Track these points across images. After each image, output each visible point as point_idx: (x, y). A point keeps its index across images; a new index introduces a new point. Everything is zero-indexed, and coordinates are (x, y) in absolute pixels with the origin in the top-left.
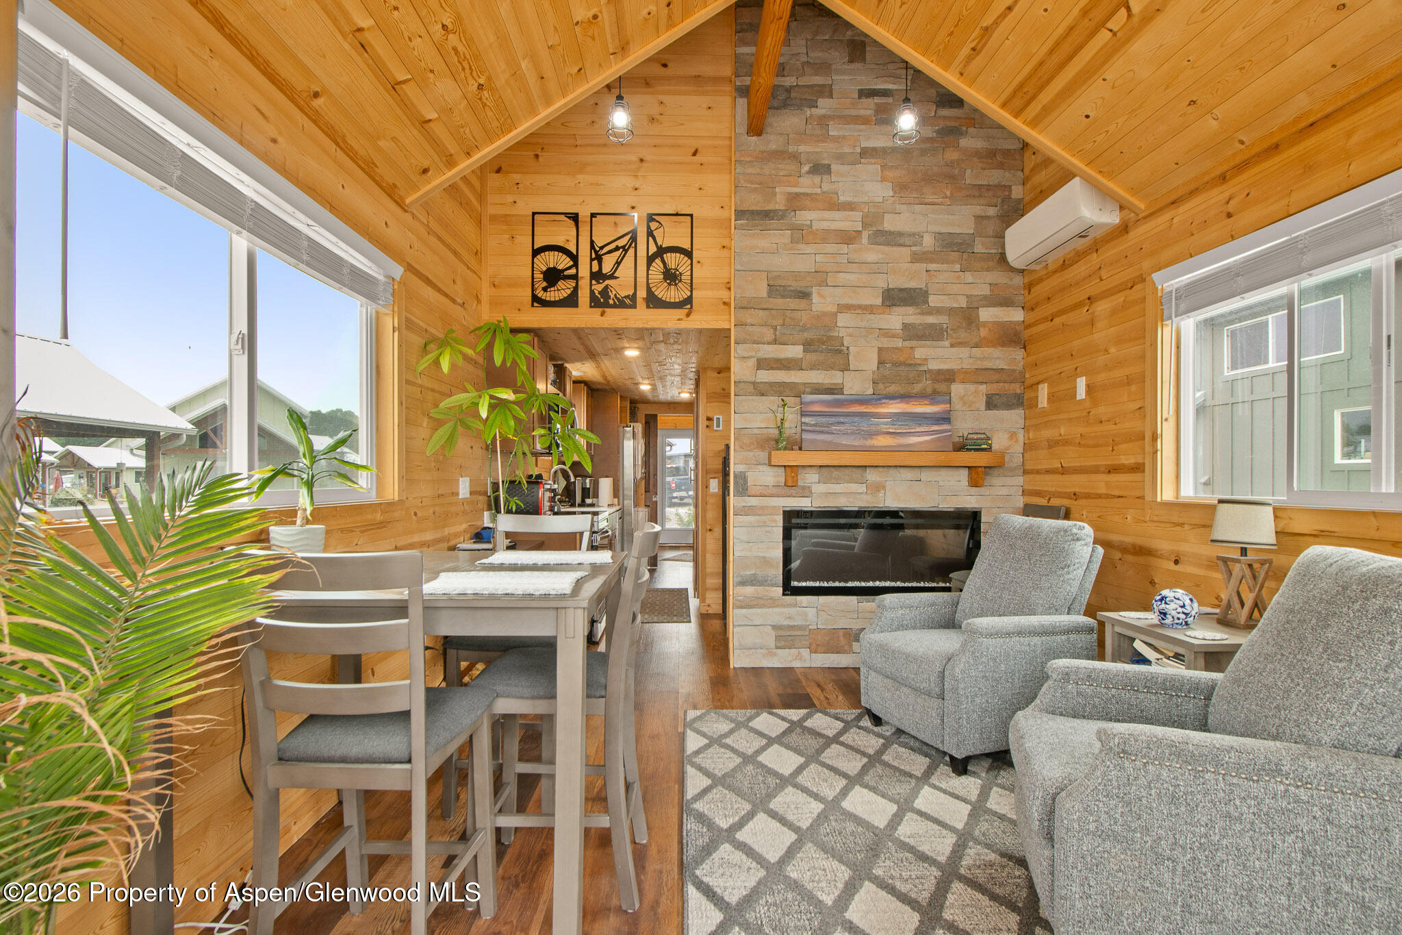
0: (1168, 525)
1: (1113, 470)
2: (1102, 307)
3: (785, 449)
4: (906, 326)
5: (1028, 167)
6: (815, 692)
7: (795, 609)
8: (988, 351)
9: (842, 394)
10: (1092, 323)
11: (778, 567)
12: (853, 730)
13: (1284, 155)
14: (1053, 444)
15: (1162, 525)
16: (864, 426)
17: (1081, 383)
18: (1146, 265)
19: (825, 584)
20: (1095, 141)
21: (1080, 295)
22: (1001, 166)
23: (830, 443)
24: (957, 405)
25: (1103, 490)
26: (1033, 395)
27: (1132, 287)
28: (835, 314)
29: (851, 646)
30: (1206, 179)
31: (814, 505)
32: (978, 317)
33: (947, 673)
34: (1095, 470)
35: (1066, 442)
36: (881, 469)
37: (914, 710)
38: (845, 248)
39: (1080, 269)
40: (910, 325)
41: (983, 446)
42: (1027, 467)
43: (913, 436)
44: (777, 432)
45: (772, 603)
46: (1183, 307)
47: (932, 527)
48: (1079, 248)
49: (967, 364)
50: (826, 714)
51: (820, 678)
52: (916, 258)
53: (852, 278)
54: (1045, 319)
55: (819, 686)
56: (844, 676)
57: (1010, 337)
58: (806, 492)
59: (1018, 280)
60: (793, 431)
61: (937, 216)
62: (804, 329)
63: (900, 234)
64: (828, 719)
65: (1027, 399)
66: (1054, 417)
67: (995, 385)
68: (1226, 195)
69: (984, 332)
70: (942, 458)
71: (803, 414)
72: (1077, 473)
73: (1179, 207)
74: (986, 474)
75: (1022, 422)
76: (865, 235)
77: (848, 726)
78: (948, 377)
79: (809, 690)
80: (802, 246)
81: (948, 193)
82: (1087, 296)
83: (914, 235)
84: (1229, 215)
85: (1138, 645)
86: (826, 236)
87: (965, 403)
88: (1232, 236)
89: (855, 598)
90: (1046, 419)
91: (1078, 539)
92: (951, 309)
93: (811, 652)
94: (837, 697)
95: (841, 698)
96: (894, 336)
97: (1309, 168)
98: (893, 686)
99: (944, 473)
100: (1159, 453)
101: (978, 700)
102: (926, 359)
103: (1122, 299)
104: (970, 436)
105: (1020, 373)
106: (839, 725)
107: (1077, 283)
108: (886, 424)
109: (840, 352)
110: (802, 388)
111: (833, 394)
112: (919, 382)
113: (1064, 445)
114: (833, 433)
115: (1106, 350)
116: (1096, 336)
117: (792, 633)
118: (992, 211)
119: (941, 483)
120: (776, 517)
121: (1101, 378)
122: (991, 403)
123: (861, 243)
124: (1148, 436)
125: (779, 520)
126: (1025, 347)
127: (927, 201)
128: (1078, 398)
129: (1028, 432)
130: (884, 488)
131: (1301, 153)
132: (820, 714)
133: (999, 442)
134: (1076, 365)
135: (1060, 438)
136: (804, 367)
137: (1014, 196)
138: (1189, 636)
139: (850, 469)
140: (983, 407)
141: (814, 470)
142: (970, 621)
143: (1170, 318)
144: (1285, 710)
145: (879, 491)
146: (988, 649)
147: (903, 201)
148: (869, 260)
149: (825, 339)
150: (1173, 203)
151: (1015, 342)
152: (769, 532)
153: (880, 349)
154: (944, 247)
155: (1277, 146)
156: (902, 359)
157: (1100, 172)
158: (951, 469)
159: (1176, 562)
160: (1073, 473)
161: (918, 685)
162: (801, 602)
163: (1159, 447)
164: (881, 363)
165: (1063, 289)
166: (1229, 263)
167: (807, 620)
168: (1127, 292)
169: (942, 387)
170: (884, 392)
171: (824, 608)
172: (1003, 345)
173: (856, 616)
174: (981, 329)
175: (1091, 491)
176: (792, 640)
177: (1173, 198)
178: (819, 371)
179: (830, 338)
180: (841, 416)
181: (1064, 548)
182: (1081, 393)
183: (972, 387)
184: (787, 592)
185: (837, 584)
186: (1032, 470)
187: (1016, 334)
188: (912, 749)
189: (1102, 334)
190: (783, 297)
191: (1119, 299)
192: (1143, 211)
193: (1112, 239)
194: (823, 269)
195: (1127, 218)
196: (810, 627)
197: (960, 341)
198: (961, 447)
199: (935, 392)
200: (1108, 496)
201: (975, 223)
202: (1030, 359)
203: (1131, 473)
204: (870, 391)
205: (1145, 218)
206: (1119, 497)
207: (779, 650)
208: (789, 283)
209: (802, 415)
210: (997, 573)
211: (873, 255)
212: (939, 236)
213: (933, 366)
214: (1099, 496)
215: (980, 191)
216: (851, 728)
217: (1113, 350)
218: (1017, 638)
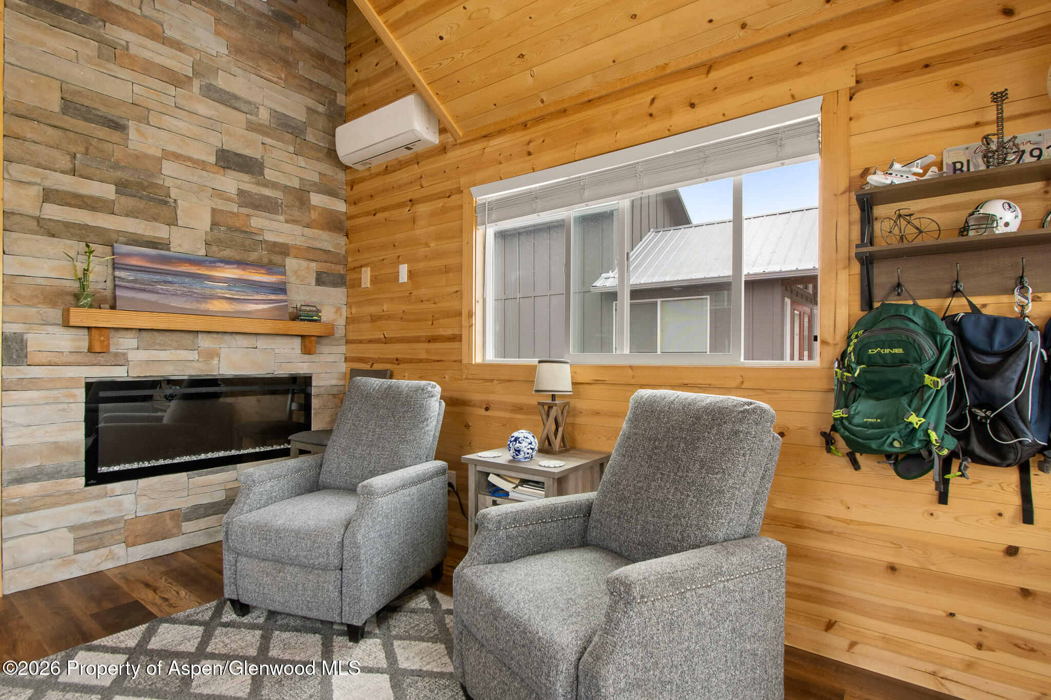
0: (480, 382)
1: (431, 340)
2: (422, 209)
3: (91, 306)
4: (241, 193)
5: (351, 81)
6: (145, 597)
7: (104, 500)
8: (317, 232)
9: (169, 250)
10: (414, 220)
11: (77, 453)
12: (219, 631)
13: (569, 119)
14: (374, 319)
15: (476, 381)
16: (197, 288)
17: (404, 270)
18: (464, 180)
19: (146, 464)
20: (441, 64)
21: (404, 196)
22: (328, 71)
23: (155, 303)
24: (291, 278)
25: (423, 356)
26: (355, 276)
27: (449, 197)
28: (160, 160)
29: (180, 527)
30: (513, 123)
31: (130, 374)
32: (309, 200)
33: (346, 542)
34: (416, 340)
35: (389, 317)
36: (215, 336)
37: (305, 589)
38: (171, 90)
39: (403, 176)
40: (246, 192)
41: (314, 318)
42: (350, 337)
43: (250, 303)
44: (76, 285)
45: (71, 497)
46: (494, 216)
47: (244, 394)
48: (402, 159)
49: (300, 242)
50: (174, 621)
51: (144, 574)
52: (252, 127)
53: (182, 126)
54: (367, 214)
55: (147, 585)
56: (175, 564)
57: (334, 224)
58: (120, 359)
59: (341, 176)
60: (102, 285)
61: (271, 93)
62: (116, 166)
63: (236, 98)
64: (179, 628)
65: (350, 280)
66: (377, 296)
67: (324, 264)
68: (527, 138)
69: (314, 215)
70: (281, 326)
71: (115, 266)
72: (399, 343)
73: (489, 140)
74: (318, 343)
75: (345, 298)
76: (196, 84)
77: (209, 628)
78: (283, 250)
79: (136, 595)
80: (112, 66)
81: (283, 76)
82: (409, 198)
83: (250, 103)
84: (529, 154)
85: (492, 479)
86: (148, 68)
87: (298, 277)
88: (533, 169)
89: (185, 474)
90: (368, 298)
91: (432, 396)
92: (286, 187)
93: (127, 546)
94: (178, 593)
95: (183, 593)
96: (229, 199)
97: (587, 132)
98: (275, 569)
99: (280, 341)
100: (474, 326)
101: (375, 561)
102: (261, 230)
103: (441, 204)
104: (303, 308)
105: (344, 256)
106: (198, 631)
107: (399, 187)
108: (221, 288)
109: (166, 203)
110: (114, 236)
111: (157, 248)
112: (254, 250)
113: (386, 319)
114: (158, 293)
115: (427, 245)
116: (417, 232)
117: (100, 530)
118: (321, 109)
119: (277, 351)
120: (75, 391)
121: (421, 266)
122: (321, 280)
123: (191, 91)
124: (465, 314)
125: (81, 394)
126: (347, 235)
127: (262, 74)
128: (401, 281)
129: (350, 307)
130: (218, 355)
131: (581, 119)
132: (166, 625)
133: (327, 315)
134: (398, 254)
135: (382, 314)
136: (116, 210)
137: (338, 102)
138: (544, 467)
139: (179, 334)
140: (313, 282)
141: (130, 334)
142: (365, 482)
143: (484, 224)
144: (684, 518)
145: (212, 358)
146: (382, 507)
147: (240, 64)
148: (200, 112)
149: (146, 184)
150: (485, 137)
151: (339, 229)
152: (64, 410)
153: (214, 211)
154: (279, 125)
155: (565, 111)
156: (237, 225)
157: (437, 94)
158: (287, 337)
159: (487, 409)
160: (395, 343)
161: (311, 561)
162: (113, 490)
163: (474, 323)
164: (214, 224)
165: (385, 191)
166: (531, 188)
167: (121, 511)
168: (446, 200)
169: (277, 259)
170: (218, 256)
171: (144, 493)
172: (330, 230)
173: (185, 493)
174: (312, 212)
175: (414, 357)
176: (100, 539)
177: (484, 133)
178: (138, 220)
179: (153, 185)
180: (168, 274)
181: (423, 404)
182: (403, 276)
183: (305, 263)
184: (92, 481)
185: (161, 462)
186: (356, 340)
187: (340, 222)
188: (297, 630)
189: (422, 231)
190: (86, 119)
191: (439, 204)
192: (461, 138)
193: (431, 156)
194: (144, 104)
195: (445, 141)
196: (126, 518)
197: (292, 218)
198: (296, 317)
199: (271, 262)
200: (427, 361)
201: (307, 113)
202: (352, 245)
203: (448, 342)
204: (202, 252)
205: (461, 144)
206: (438, 361)
207: (80, 555)
208: (95, 105)
209: (114, 268)
210: (364, 432)
211: (206, 108)
212: (274, 113)
213: (269, 237)
214: (420, 361)
215: (310, 86)
216: (214, 629)
217: (432, 244)
218: (402, 491)
